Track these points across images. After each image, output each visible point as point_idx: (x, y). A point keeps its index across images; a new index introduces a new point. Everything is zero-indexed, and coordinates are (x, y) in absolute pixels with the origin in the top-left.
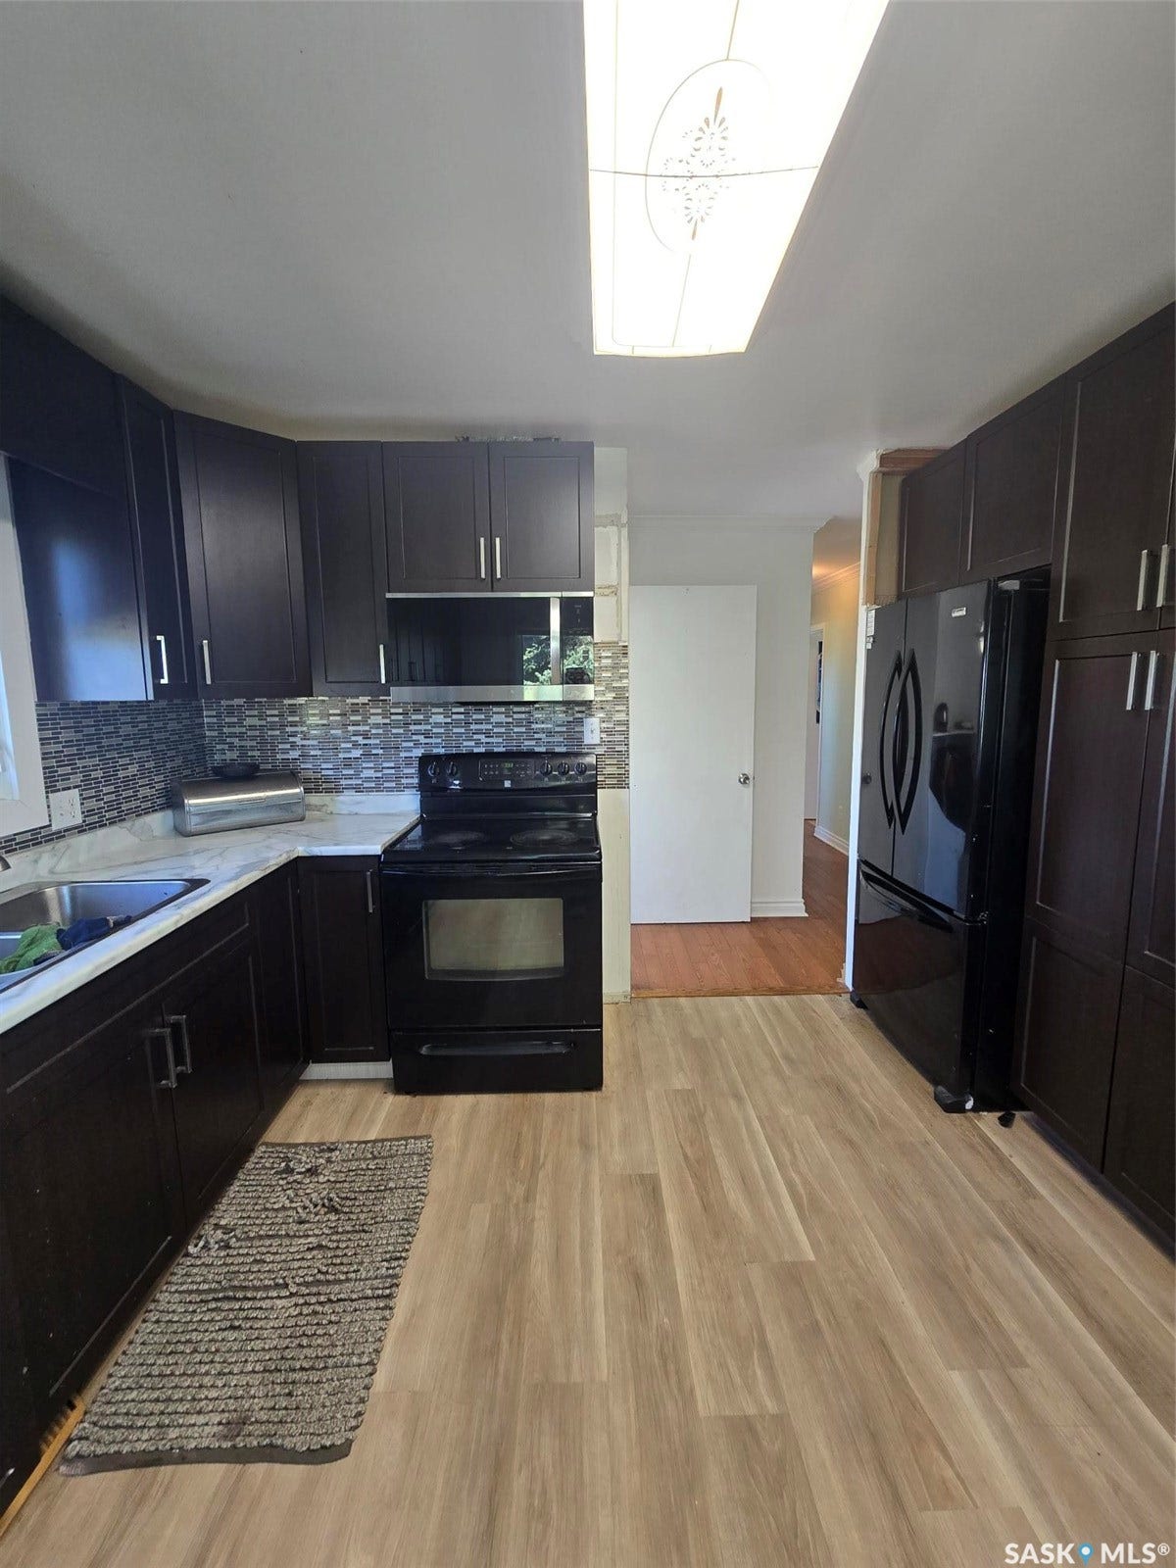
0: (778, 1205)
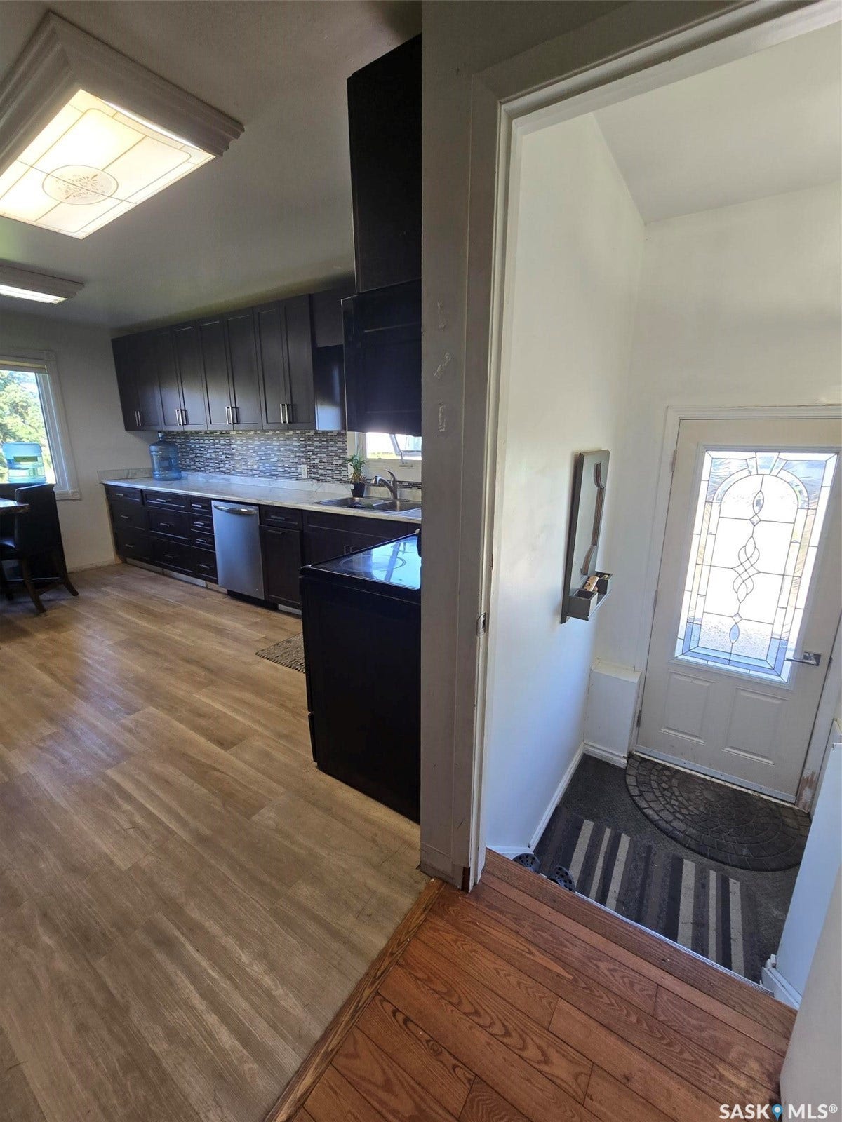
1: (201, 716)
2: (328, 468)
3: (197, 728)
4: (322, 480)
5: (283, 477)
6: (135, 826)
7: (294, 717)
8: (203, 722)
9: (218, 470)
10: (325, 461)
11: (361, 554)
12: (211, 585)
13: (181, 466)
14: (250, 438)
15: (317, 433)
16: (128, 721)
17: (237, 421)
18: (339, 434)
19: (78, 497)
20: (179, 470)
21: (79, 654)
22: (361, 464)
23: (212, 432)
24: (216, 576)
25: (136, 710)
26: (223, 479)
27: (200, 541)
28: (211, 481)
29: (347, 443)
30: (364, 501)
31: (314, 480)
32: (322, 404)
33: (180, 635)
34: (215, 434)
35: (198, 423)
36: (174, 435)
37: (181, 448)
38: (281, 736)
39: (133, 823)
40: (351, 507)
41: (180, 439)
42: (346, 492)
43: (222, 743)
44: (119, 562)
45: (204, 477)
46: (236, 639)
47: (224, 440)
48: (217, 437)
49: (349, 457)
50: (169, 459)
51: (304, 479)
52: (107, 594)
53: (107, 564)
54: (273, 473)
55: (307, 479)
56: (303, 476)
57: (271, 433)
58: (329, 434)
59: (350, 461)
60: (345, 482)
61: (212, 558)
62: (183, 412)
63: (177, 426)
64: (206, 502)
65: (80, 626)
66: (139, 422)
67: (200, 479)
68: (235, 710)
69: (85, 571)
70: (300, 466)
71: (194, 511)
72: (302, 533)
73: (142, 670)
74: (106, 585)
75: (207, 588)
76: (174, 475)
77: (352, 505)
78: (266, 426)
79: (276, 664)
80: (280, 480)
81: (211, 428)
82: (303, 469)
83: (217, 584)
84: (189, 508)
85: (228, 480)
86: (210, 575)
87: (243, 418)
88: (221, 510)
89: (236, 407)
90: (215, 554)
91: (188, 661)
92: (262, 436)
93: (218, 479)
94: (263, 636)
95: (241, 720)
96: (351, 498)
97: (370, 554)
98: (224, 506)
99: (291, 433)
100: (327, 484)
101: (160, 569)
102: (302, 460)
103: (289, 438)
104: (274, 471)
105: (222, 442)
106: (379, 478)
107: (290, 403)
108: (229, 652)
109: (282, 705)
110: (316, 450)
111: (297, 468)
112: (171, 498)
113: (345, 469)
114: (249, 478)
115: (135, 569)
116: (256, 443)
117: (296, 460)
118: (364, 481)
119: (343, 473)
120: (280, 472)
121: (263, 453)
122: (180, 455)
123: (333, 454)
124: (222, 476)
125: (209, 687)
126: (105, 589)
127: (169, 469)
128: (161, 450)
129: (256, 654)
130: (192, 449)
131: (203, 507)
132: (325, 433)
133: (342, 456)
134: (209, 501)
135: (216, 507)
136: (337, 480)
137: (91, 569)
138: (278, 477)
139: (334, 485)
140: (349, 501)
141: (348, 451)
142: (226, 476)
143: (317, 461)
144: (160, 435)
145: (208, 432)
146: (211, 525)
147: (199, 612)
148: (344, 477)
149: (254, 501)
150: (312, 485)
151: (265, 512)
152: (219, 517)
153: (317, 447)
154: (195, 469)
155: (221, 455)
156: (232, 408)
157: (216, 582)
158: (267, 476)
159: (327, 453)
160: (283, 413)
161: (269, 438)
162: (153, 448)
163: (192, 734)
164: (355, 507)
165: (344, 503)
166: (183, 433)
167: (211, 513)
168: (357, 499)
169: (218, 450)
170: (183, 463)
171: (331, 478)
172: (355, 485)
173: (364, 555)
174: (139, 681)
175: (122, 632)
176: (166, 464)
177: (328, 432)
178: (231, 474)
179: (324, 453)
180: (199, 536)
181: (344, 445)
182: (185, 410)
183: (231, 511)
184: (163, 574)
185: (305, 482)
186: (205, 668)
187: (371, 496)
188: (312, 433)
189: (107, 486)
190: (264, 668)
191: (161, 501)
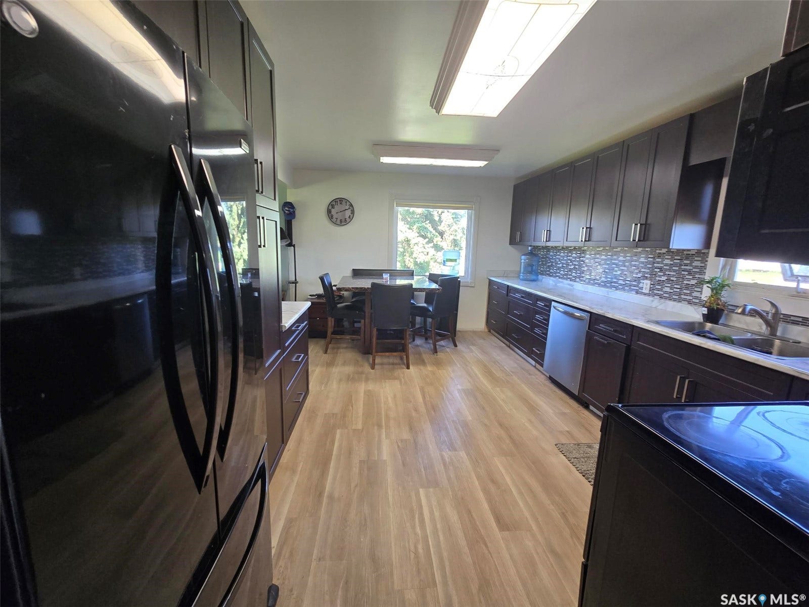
0: (432, 513)
1: (494, 481)
2: (676, 286)
3: (486, 491)
4: (666, 298)
5: (623, 289)
6: (416, 553)
7: (572, 538)
8: (493, 489)
9: (565, 277)
10: (675, 279)
11: (699, 408)
12: (538, 366)
13: (539, 271)
14: (599, 253)
15: (670, 252)
16: (447, 454)
17: (589, 239)
18: (698, 252)
19: (473, 285)
20: (537, 274)
21: (441, 389)
22: (723, 286)
23: (567, 247)
24: (543, 361)
25: (455, 450)
26: (569, 284)
27: (537, 330)
28: (558, 284)
29: (708, 263)
30: (719, 330)
31: (656, 297)
32: (682, 222)
33: (503, 400)
34: (570, 248)
35: (557, 240)
36: (540, 249)
37: (543, 258)
38: (553, 552)
39: (416, 548)
40: (698, 335)
41: (543, 252)
42: (695, 314)
43: (498, 519)
44: (487, 330)
45: (554, 281)
46: (543, 422)
47: (576, 254)
48: (571, 251)
49: (707, 277)
50: (532, 266)
51: (645, 294)
52: (472, 351)
53: (479, 330)
54: (613, 284)
55: (649, 295)
56: (644, 291)
57: (619, 249)
58: (685, 253)
59: (708, 282)
60: (695, 304)
61: (543, 345)
62: (548, 232)
63: (542, 241)
64: (548, 302)
65: (450, 369)
66: (518, 239)
67: (551, 282)
68: (521, 493)
69: (466, 332)
70: (643, 281)
71: (538, 307)
72: (628, 348)
73: (470, 418)
74: (473, 345)
75: (535, 367)
76: (533, 277)
77: (701, 334)
78: (614, 243)
79: (571, 465)
80: (618, 292)
81: (566, 244)
82: (646, 285)
83: (543, 367)
84: (535, 304)
85: (572, 286)
86: (539, 359)
87: (595, 236)
88: (558, 310)
89: (590, 228)
90: (546, 343)
91: (501, 425)
92: (610, 251)
93: (565, 284)
94: (568, 430)
95: (523, 508)
96: (700, 323)
97: (710, 413)
98: (561, 308)
99: (640, 250)
100: (671, 303)
101: (508, 343)
102: (646, 275)
103: (636, 254)
104: (615, 282)
105: (574, 255)
106: (749, 307)
107: (644, 223)
108: (535, 432)
109: (563, 513)
110: (665, 267)
111: (639, 283)
112: (525, 294)
113: (699, 290)
114: (590, 287)
115: (493, 338)
116: (603, 257)
117: (639, 275)
118: (724, 306)
119: (695, 294)
120: (621, 285)
121: (607, 266)
122: (540, 263)
123: (686, 273)
124: (568, 282)
125: (508, 458)
126: (472, 347)
127: (531, 273)
128: (528, 259)
129: (556, 445)
130: (550, 259)
131: (545, 306)
132: (680, 252)
133: (697, 276)
134: (550, 301)
135: (554, 307)
136: (685, 300)
137: (470, 331)
138: (617, 288)
139: (680, 304)
140: (697, 325)
141: (707, 271)
142: (571, 283)
143: (664, 278)
144: (530, 248)
145: (565, 247)
146: (548, 320)
147: (523, 385)
148: (696, 298)
149: (587, 308)
150: (653, 301)
151: (595, 319)
152: (556, 315)
153: (666, 265)
154: (549, 275)
155: (571, 265)
156: (587, 228)
157: (542, 365)
158: (607, 287)
159: (678, 272)
160: (634, 231)
161: (617, 253)
162: (523, 257)
163: (481, 496)
164: (704, 336)
165: (689, 327)
166: (547, 248)
167: (549, 311)
168: (709, 326)
169: (569, 261)
170: (542, 269)
171: (677, 297)
172: (710, 310)
173: (701, 411)
174: (465, 425)
175: (470, 382)
176: (530, 269)
177: (684, 250)
178: (575, 281)
179: (675, 271)
180: (538, 326)
181: (703, 265)
182: (550, 231)
183: (565, 313)
184: (509, 347)
185: (646, 297)
186: (511, 437)
187: (731, 324)
188: (664, 251)
189: (490, 280)
190: (558, 463)
191: (518, 295)
